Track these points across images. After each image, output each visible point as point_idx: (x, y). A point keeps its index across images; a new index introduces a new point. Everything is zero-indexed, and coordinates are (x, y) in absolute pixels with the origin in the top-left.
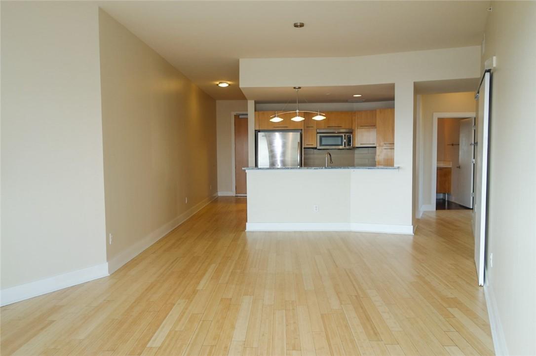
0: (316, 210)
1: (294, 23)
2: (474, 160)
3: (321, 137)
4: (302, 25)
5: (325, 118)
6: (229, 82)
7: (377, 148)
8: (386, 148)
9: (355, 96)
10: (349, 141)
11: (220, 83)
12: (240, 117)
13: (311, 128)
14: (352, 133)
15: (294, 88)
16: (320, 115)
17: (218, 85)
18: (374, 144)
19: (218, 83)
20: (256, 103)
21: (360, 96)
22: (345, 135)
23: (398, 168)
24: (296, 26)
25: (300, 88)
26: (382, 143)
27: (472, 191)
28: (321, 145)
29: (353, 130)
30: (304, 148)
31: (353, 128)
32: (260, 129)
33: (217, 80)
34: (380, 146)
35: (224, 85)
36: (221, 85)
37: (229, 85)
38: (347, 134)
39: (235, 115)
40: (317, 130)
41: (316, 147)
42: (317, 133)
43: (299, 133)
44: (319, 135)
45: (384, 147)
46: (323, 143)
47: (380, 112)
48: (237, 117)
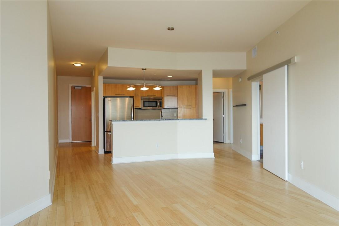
0: (157, 147)
1: (168, 27)
2: (224, 116)
3: (144, 102)
4: (173, 29)
5: (161, 89)
6: (82, 63)
7: (179, 108)
8: (184, 108)
9: (168, 77)
10: (160, 104)
11: (75, 64)
12: (76, 88)
13: (137, 96)
14: (162, 99)
15: (142, 69)
16: (158, 87)
17: (73, 65)
18: (175, 106)
19: (74, 63)
20: (104, 78)
22: (158, 101)
23: (206, 119)
24: (169, 29)
25: (146, 69)
26: (181, 106)
27: (223, 133)
28: (144, 106)
29: (162, 98)
30: (135, 108)
31: (162, 96)
32: (107, 95)
33: (73, 61)
34: (180, 107)
35: (78, 65)
36: (76, 65)
37: (82, 65)
38: (159, 100)
39: (71, 87)
40: (141, 97)
41: (140, 108)
42: (141, 99)
43: (132, 99)
44: (142, 100)
45: (182, 108)
46: (145, 106)
47: (180, 87)
48: (73, 88)
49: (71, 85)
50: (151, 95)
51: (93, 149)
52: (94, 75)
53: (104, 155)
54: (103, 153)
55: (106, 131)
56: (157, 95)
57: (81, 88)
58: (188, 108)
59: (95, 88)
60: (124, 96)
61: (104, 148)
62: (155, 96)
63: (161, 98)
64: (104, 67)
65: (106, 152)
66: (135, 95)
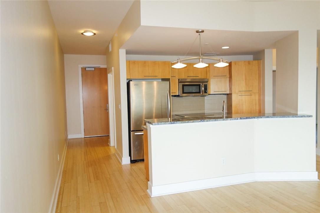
3: (183, 86)
6: (95, 32)
7: (233, 95)
8: (241, 94)
9: (223, 48)
10: (206, 89)
11: (85, 32)
12: (87, 69)
13: (173, 78)
14: (207, 82)
17: (82, 34)
18: (227, 91)
19: (82, 32)
20: (128, 53)
21: (228, 47)
26: (237, 91)
28: (183, 92)
29: (208, 79)
30: (172, 96)
32: (132, 78)
33: (81, 27)
34: (235, 93)
35: (89, 34)
36: (86, 34)
37: (95, 34)
38: (204, 83)
39: (82, 68)
40: (179, 80)
41: (178, 94)
42: (179, 82)
43: (168, 82)
44: (181, 84)
45: (239, 94)
46: (185, 92)
47: (235, 64)
48: (84, 69)
49: (82, 66)
50: (192, 75)
51: (113, 151)
52: (110, 50)
53: (130, 166)
54: (129, 162)
55: (132, 131)
56: (201, 76)
57: (93, 69)
58: (247, 94)
59: (113, 68)
60: (157, 78)
61: (130, 155)
62: (197, 78)
63: (206, 80)
64: (127, 36)
65: (133, 162)
66: (171, 77)
